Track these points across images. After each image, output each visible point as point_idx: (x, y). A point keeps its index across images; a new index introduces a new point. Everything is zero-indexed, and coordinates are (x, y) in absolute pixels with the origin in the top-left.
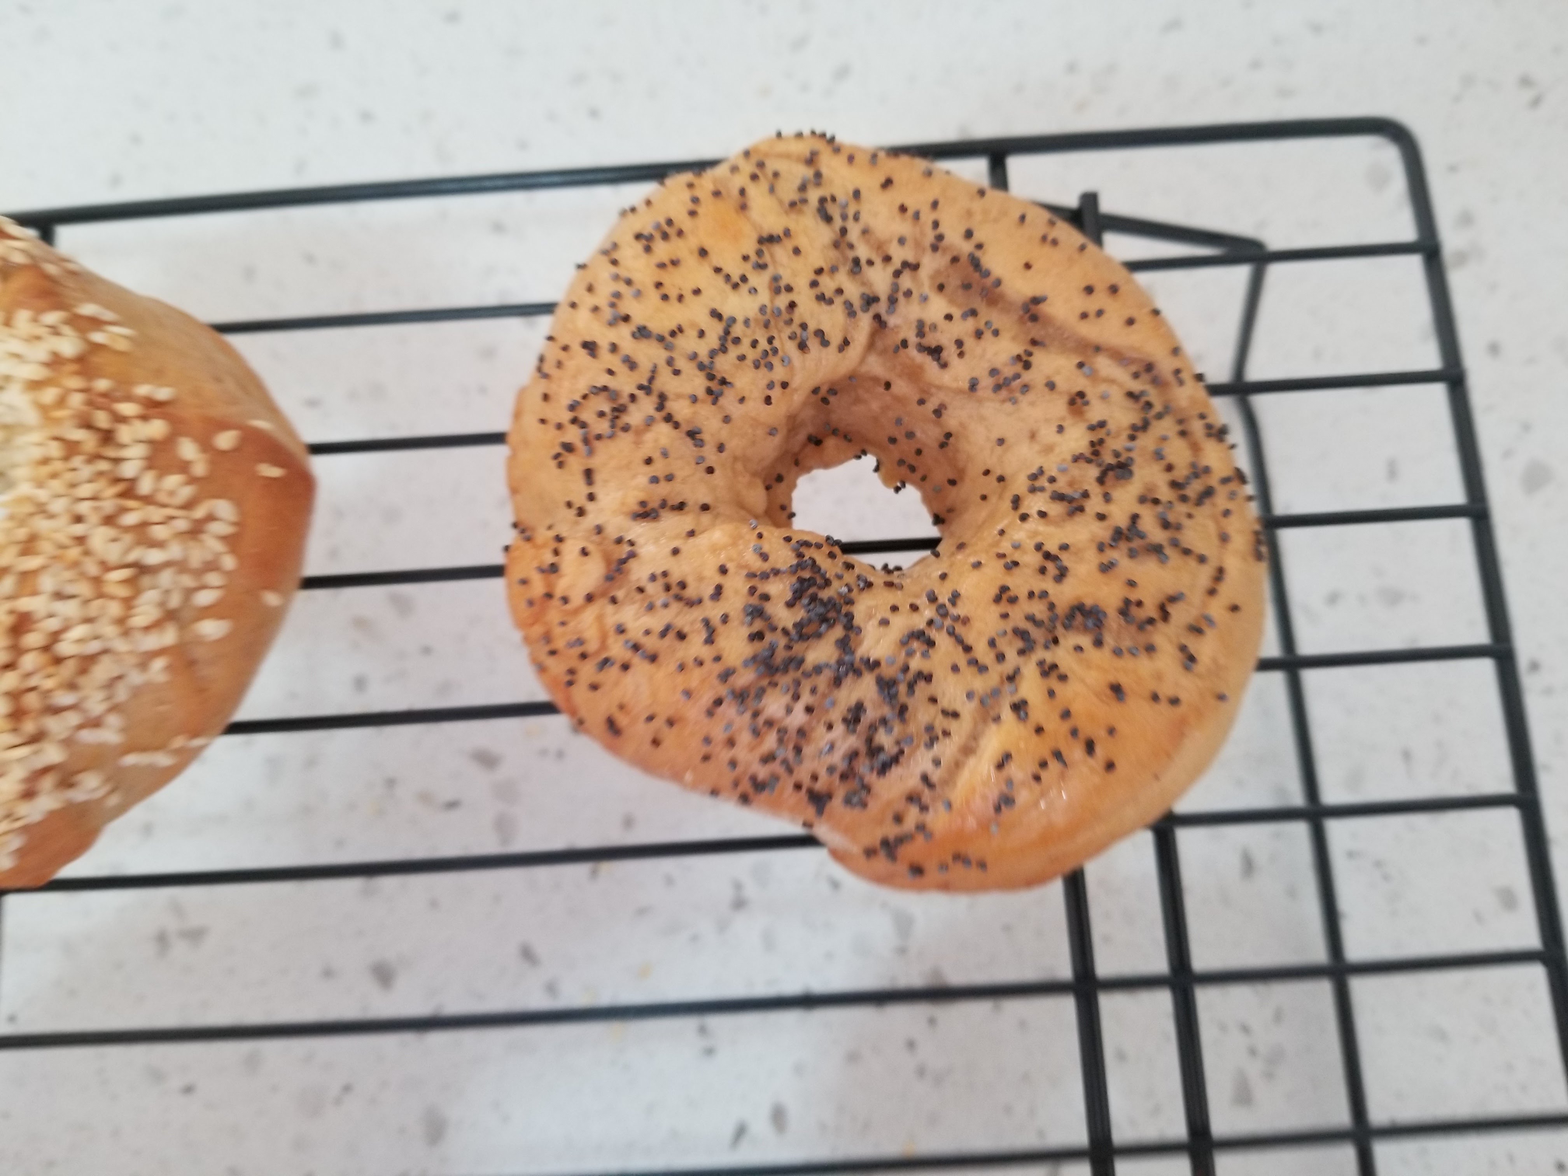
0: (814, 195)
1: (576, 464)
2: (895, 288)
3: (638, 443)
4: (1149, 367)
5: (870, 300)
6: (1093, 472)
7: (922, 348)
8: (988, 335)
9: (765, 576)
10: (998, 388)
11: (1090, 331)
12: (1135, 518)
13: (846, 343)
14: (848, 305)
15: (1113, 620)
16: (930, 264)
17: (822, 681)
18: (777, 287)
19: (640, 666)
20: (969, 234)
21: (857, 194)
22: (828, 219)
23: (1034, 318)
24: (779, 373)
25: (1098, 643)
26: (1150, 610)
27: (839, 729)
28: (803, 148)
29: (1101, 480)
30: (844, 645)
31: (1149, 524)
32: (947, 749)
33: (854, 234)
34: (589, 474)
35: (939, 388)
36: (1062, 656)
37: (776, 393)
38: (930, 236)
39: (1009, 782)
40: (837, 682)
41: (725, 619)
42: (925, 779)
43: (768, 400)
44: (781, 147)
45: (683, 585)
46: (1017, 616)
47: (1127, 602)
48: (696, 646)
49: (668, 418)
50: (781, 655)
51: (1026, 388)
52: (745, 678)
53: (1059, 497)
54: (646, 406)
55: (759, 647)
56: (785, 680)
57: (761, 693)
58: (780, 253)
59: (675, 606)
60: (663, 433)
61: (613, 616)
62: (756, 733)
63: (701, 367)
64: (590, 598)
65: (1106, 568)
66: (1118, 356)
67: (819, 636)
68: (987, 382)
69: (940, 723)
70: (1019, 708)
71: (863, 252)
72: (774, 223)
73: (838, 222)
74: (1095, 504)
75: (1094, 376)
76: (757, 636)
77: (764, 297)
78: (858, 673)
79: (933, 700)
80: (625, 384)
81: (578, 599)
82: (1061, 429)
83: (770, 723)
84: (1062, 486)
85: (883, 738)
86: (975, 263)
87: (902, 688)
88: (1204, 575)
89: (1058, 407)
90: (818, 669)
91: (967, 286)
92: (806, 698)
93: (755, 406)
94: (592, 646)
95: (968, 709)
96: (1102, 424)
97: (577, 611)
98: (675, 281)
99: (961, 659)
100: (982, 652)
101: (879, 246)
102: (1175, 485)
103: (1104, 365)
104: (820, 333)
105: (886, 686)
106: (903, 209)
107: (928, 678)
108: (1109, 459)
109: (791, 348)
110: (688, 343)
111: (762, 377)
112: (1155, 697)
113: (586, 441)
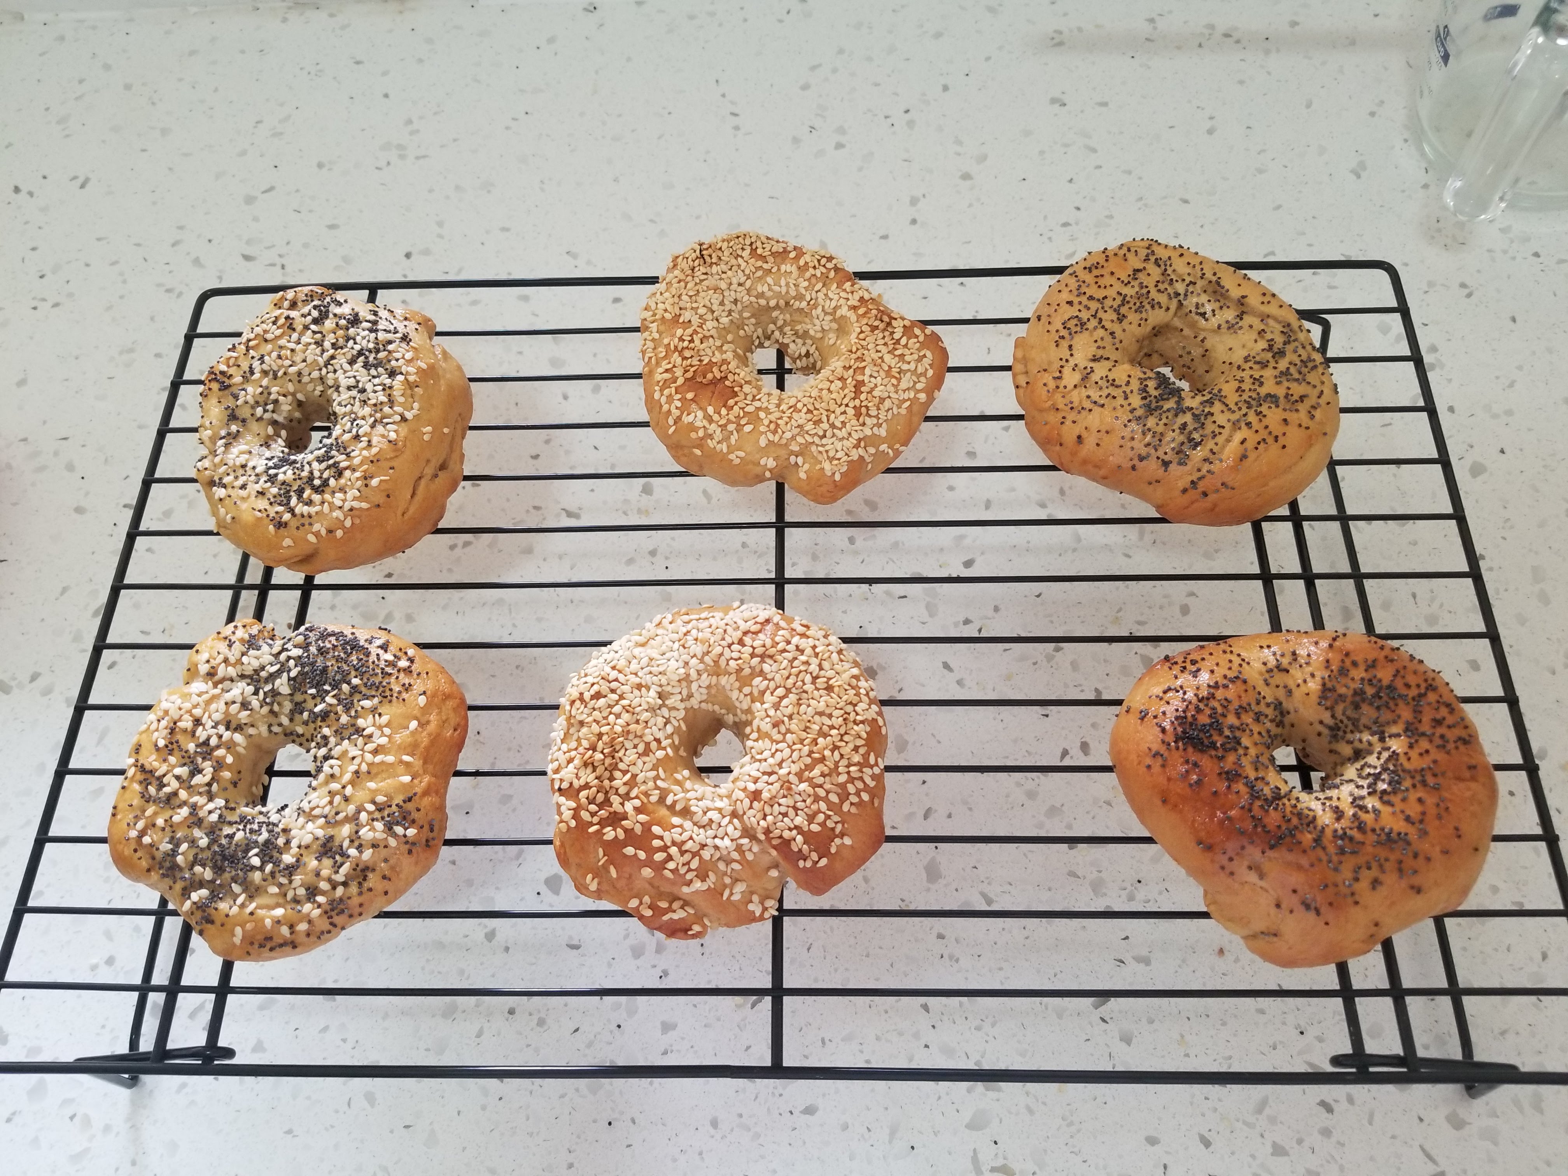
0: (1153, 258)
1: (1065, 344)
2: (1187, 291)
3: (1091, 335)
4: (1289, 325)
5: (1177, 294)
6: (1270, 355)
7: (1197, 314)
8: (1225, 308)
9: (1146, 379)
10: (1229, 328)
11: (1265, 309)
12: (1288, 369)
13: (1168, 309)
14: (1169, 295)
15: (1282, 400)
16: (1200, 283)
17: (1170, 415)
18: (1141, 286)
19: (1097, 410)
20: (1215, 274)
21: (1170, 258)
22: (1159, 266)
23: (1242, 304)
24: (1144, 315)
25: (1277, 406)
26: (1296, 397)
27: (1177, 431)
28: (1146, 244)
29: (1273, 357)
30: (1178, 403)
31: (1293, 370)
32: (1220, 439)
33: (1169, 271)
34: (1070, 347)
35: (1204, 330)
36: (1264, 409)
37: (1142, 322)
38: (1200, 274)
39: (1246, 450)
40: (1176, 415)
41: (1132, 392)
42: (1211, 450)
43: (1140, 325)
44: (1135, 244)
45: (1114, 380)
46: (1245, 396)
47: (1287, 394)
48: (1120, 400)
49: (1103, 327)
50: (1153, 405)
51: (1241, 328)
52: (1140, 412)
53: (1256, 363)
54: (1094, 323)
55: (1145, 402)
56: (1156, 414)
57: (1147, 417)
58: (1141, 276)
59: (1111, 388)
60: (1101, 332)
61: (1084, 393)
62: (1144, 433)
63: (1115, 310)
64: (1075, 386)
65: (1278, 383)
66: (1276, 319)
67: (1168, 399)
68: (1224, 326)
69: (1217, 430)
70: (1249, 424)
71: (1173, 276)
72: (1140, 266)
73: (1163, 267)
74: (1272, 364)
75: (1267, 325)
76: (1144, 398)
77: (1137, 289)
78: (1184, 412)
79: (1214, 422)
80: (1084, 315)
81: (1070, 387)
82: (1256, 341)
83: (1149, 430)
84: (1258, 359)
85: (1196, 436)
86: (1218, 283)
87: (1202, 418)
88: (1316, 392)
89: (1254, 335)
90: (1168, 410)
91: (1215, 292)
92: (1164, 420)
93: (1134, 327)
94: (1075, 405)
95: (1228, 426)
96: (1272, 340)
97: (1070, 392)
98: (1102, 282)
99: (1225, 409)
100: (1232, 406)
101: (1180, 276)
102: (1302, 361)
103: (1271, 322)
104: (1159, 303)
105: (1196, 417)
106: (1189, 264)
107: (1212, 414)
108: (1276, 350)
109: (1148, 307)
110: (1108, 303)
111: (1138, 316)
112: (1300, 425)
113: (1070, 334)
